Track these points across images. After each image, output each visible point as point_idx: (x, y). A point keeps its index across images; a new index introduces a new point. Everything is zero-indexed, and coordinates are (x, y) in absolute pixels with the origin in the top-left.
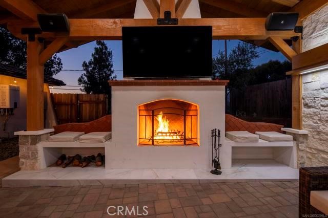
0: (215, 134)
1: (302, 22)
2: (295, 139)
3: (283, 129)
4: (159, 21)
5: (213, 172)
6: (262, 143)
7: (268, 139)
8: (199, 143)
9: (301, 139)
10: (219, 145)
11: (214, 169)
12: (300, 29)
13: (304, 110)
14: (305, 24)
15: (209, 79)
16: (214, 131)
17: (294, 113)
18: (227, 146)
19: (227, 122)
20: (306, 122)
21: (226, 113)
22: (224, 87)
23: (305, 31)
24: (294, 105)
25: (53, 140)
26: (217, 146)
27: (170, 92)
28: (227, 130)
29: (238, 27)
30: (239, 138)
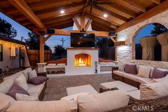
0: (96, 63)
1: (117, 33)
2: (116, 64)
3: (113, 61)
4: (81, 31)
5: (95, 73)
6: (108, 65)
7: (109, 64)
8: (91, 66)
9: (117, 64)
10: (97, 66)
11: (96, 72)
12: (117, 35)
13: (118, 56)
14: (118, 34)
15: (94, 48)
16: (95, 62)
17: (116, 57)
18: (99, 66)
19: (99, 60)
20: (118, 59)
21: (99, 57)
22: (98, 50)
23: (118, 36)
24: (116, 55)
25: (49, 66)
26: (96, 66)
27: (84, 51)
28: (99, 62)
29: (102, 34)
30: (102, 64)
